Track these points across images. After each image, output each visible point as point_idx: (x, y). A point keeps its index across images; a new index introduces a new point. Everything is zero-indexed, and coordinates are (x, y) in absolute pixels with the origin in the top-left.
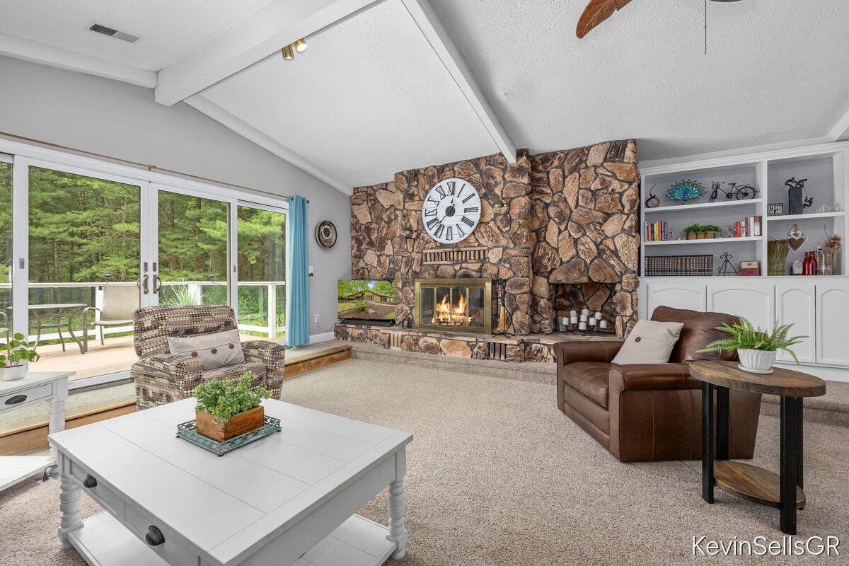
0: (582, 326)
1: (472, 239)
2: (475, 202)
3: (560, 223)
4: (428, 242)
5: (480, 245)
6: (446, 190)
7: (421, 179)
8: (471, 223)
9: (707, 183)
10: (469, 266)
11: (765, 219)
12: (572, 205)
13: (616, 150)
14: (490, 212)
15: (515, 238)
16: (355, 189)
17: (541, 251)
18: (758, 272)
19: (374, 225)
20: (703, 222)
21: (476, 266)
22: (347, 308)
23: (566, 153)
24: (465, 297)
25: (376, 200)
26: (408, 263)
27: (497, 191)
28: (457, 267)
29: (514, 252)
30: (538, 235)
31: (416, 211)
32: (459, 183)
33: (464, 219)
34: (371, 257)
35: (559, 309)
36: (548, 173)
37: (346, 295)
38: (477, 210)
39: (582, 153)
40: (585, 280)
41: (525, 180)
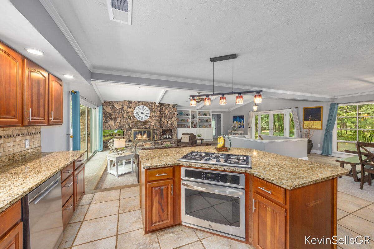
0: (168, 138)
1: (148, 120)
2: (149, 112)
3: (165, 118)
4: (135, 120)
5: (149, 121)
6: (141, 108)
7: (133, 104)
8: (148, 117)
9: (184, 112)
10: (147, 126)
11: (191, 119)
12: (167, 115)
13: (174, 106)
14: (152, 114)
15: (157, 120)
16: (104, 101)
17: (161, 123)
18: (189, 127)
19: (113, 113)
20: (184, 119)
21: (148, 126)
22: (107, 139)
23: (166, 104)
24: (146, 134)
25: (113, 106)
26: (129, 125)
27: (153, 110)
28: (143, 126)
29: (157, 123)
30: (161, 120)
31: (131, 112)
32: (145, 107)
33: (146, 115)
34: (111, 123)
35: (163, 134)
36: (162, 107)
37: (106, 135)
38: (149, 113)
39: (169, 105)
40: (169, 129)
41: (159, 109)
